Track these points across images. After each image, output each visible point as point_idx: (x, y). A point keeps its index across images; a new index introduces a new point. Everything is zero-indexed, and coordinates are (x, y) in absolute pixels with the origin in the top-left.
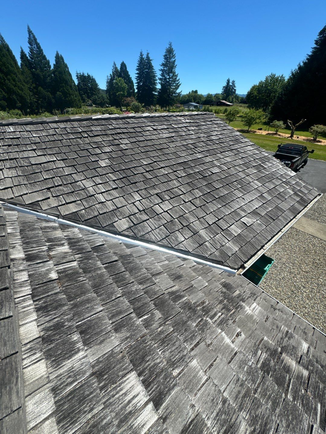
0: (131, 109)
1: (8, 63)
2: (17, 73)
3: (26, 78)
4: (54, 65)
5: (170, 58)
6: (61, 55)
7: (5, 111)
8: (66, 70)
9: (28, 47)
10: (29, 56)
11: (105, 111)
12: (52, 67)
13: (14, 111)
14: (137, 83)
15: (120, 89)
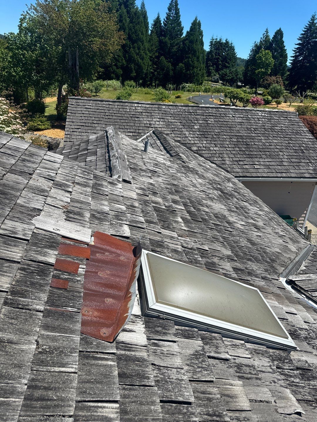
0: (268, 93)
1: (140, 31)
2: (145, 41)
3: (152, 46)
4: (188, 32)
6: (199, 21)
7: (118, 79)
8: (199, 38)
9: (166, 13)
10: (163, 22)
11: (228, 93)
12: (184, 35)
13: (129, 82)
14: (293, 57)
15: (263, 65)
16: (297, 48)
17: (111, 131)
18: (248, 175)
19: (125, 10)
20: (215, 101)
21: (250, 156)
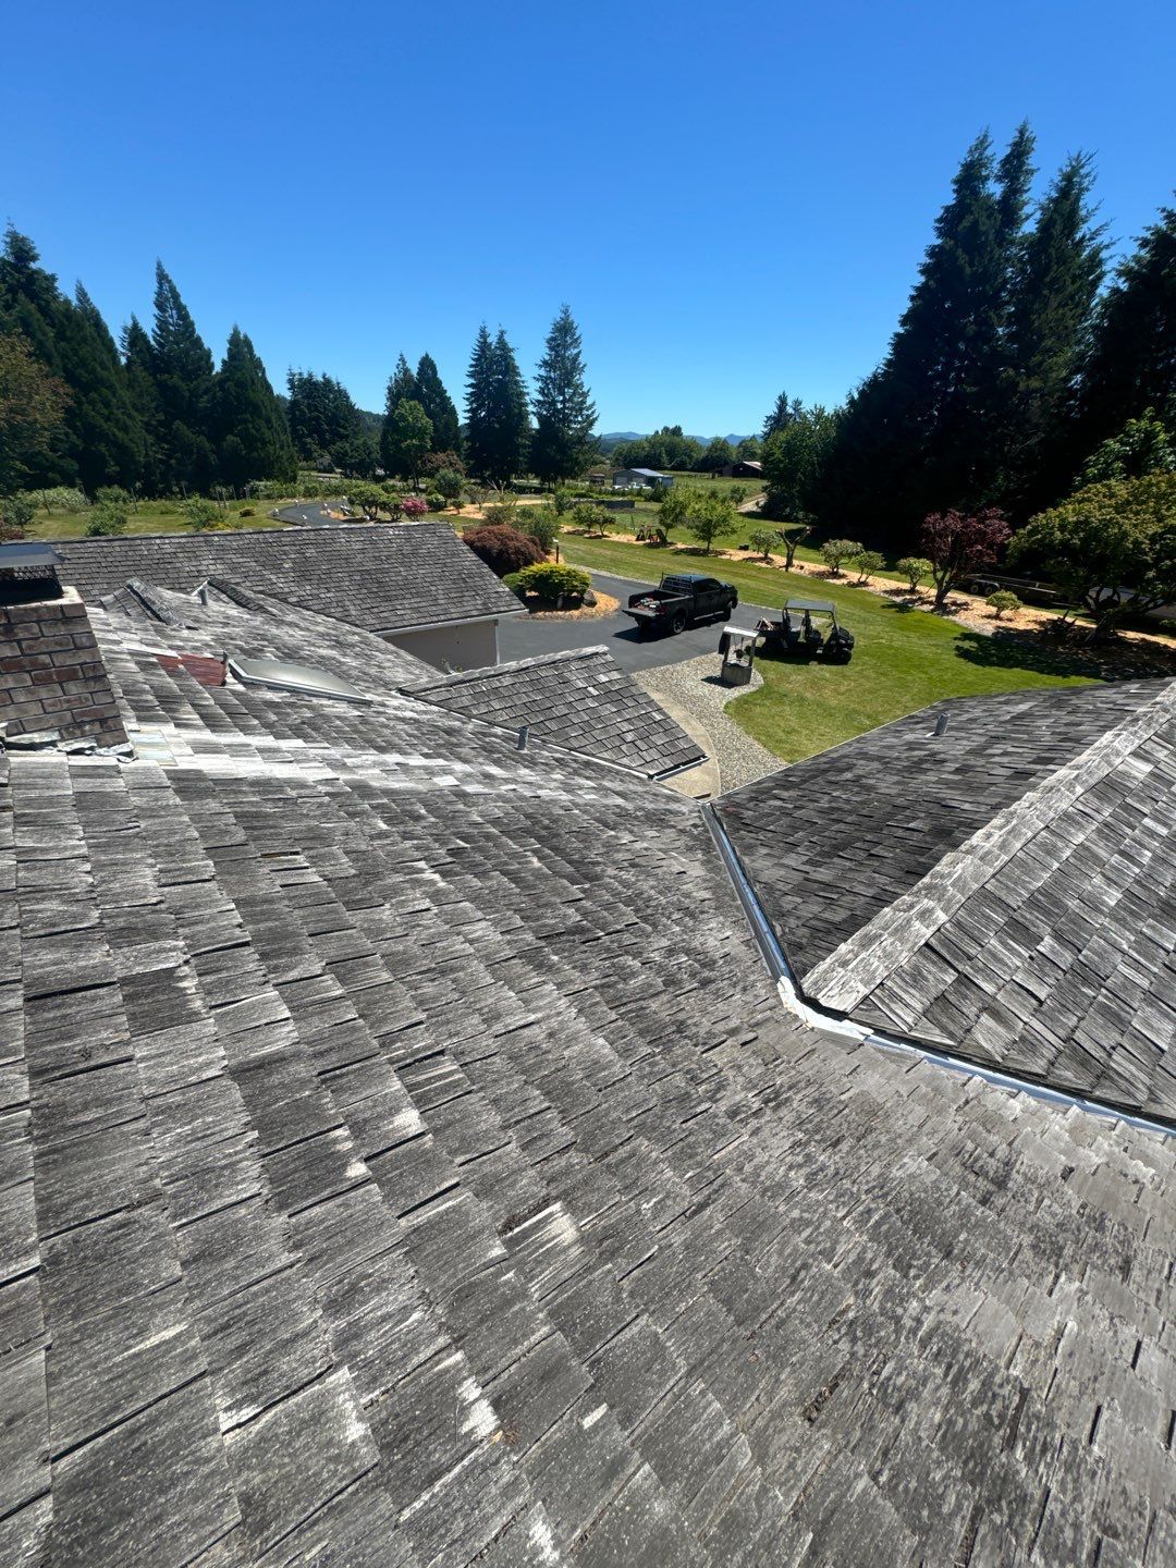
0: (436, 488)
1: (94, 359)
2: (118, 386)
3: (141, 397)
4: (224, 362)
5: (566, 348)
6: (246, 337)
7: (72, 485)
8: (257, 375)
9: (154, 315)
10: (154, 337)
11: (355, 494)
12: (218, 368)
13: (109, 491)
14: (468, 411)
15: (413, 431)
16: (471, 394)
17: (138, 584)
18: (389, 625)
19: (32, 307)
20: (334, 515)
21: (388, 599)
